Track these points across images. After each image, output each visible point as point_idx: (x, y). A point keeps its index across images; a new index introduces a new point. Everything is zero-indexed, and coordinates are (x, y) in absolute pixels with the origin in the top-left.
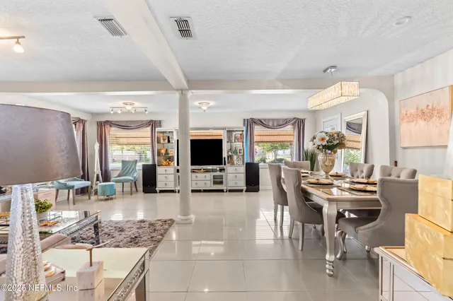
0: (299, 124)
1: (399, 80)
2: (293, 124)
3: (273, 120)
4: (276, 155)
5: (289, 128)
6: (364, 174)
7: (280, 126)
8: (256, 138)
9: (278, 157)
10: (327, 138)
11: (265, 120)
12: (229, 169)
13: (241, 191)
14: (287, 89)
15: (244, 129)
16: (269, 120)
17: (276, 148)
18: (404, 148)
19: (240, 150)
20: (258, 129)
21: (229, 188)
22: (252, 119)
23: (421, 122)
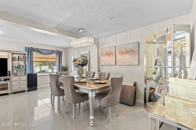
0: (59, 54)
1: (100, 41)
2: (56, 53)
3: (46, 50)
4: (41, 69)
5: (54, 55)
6: (92, 76)
7: (49, 53)
8: (34, 59)
9: (42, 70)
10: (82, 61)
11: (40, 49)
12: (13, 78)
13: (24, 91)
14: (60, 34)
15: (26, 53)
16: (43, 50)
17: (41, 65)
18: (102, 65)
19: (22, 66)
20: (35, 54)
21: (13, 92)
22: (32, 48)
23: (107, 57)
